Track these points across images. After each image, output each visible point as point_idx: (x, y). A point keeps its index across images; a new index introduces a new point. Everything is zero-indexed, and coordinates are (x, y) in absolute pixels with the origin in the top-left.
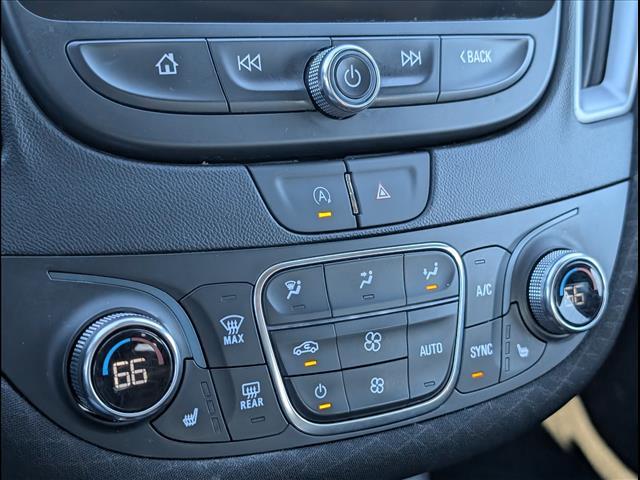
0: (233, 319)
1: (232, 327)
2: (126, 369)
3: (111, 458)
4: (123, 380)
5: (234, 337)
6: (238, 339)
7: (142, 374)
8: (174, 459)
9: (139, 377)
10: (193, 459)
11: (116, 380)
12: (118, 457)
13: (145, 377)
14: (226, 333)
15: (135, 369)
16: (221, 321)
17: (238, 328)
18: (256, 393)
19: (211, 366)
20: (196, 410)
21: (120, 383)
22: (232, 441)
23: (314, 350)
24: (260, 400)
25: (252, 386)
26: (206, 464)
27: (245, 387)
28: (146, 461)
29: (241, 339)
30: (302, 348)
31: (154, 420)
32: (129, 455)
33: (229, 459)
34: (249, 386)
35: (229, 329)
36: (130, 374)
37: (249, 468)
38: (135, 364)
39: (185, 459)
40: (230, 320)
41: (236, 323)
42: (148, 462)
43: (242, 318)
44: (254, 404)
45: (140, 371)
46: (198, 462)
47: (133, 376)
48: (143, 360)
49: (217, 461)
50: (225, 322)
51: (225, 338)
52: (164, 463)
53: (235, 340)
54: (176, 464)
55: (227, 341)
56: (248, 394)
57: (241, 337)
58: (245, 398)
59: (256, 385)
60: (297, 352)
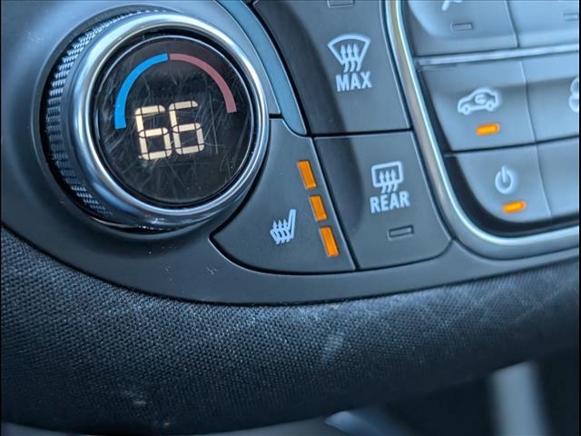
0: (352, 42)
1: (350, 58)
2: (161, 121)
3: (139, 306)
4: (156, 144)
5: (355, 77)
6: (361, 80)
7: (194, 133)
8: (257, 305)
9: (188, 139)
10: (291, 305)
11: (143, 142)
12: (152, 304)
13: (201, 139)
14: (340, 69)
15: (180, 123)
16: (330, 45)
17: (360, 61)
18: (396, 182)
19: (315, 130)
20: (293, 213)
21: (150, 150)
22: (358, 269)
23: (492, 106)
24: (404, 196)
25: (390, 169)
26: (316, 312)
27: (378, 172)
28: (205, 309)
29: (367, 83)
30: (473, 102)
31: (218, 230)
32: (173, 299)
33: (355, 303)
34: (384, 170)
35: (344, 61)
36: (171, 132)
37: (391, 318)
38: (179, 112)
39: (278, 305)
40: (345, 43)
41: (356, 49)
42: (211, 312)
43: (367, 42)
44: (394, 203)
45: (190, 127)
46: (302, 310)
47: (176, 137)
48: (195, 104)
49: (336, 307)
50: (338, 46)
51: (338, 78)
52: (239, 312)
53: (355, 83)
54: (264, 314)
55: (342, 83)
56: (383, 184)
57: (366, 76)
58: (378, 192)
59: (396, 168)
60: (464, 108)
